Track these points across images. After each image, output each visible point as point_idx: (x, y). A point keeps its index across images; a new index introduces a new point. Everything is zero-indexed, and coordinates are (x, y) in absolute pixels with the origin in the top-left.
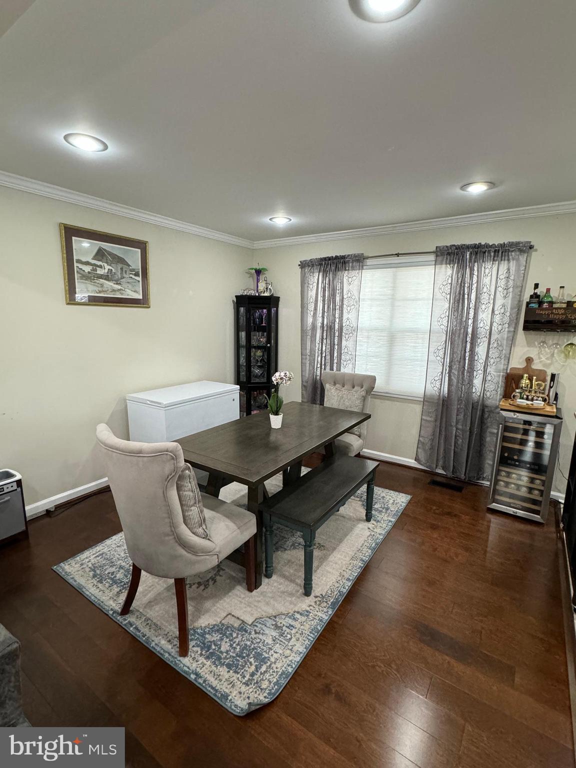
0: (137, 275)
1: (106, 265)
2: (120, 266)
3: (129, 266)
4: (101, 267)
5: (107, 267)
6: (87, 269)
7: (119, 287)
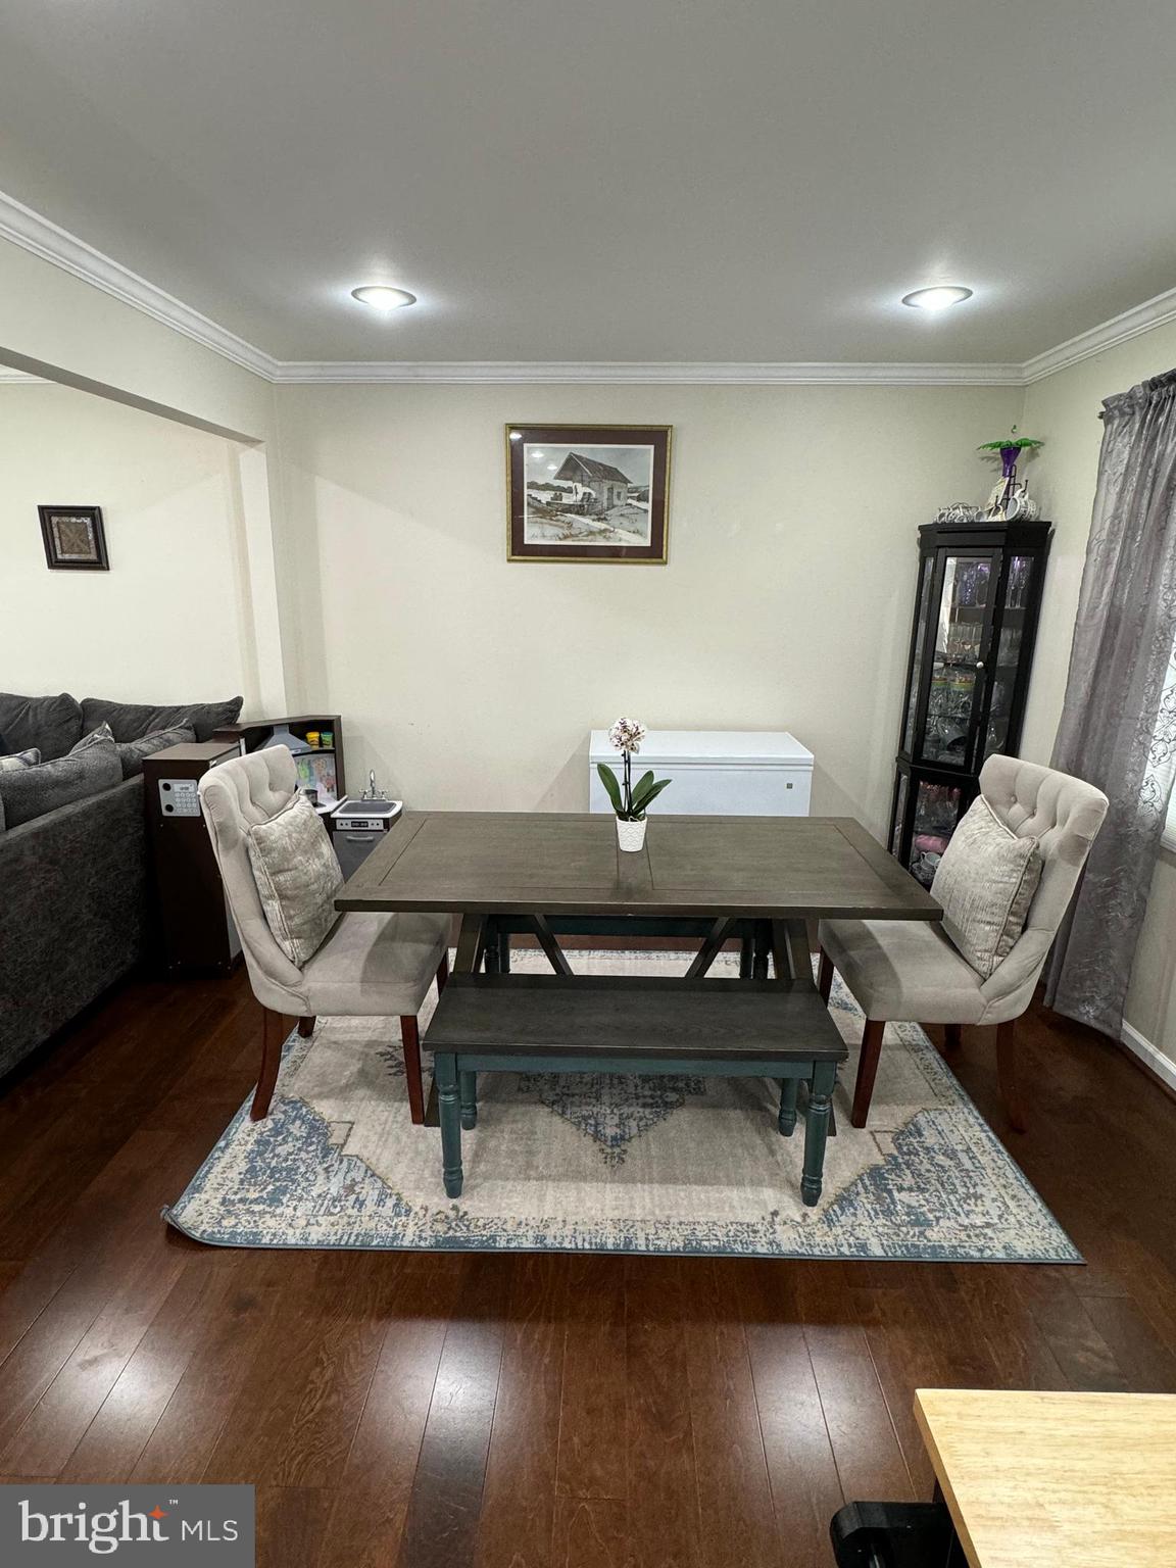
0: (642, 498)
1: (579, 485)
2: (607, 484)
3: (626, 481)
4: (569, 490)
5: (581, 489)
6: (545, 497)
7: (602, 525)
